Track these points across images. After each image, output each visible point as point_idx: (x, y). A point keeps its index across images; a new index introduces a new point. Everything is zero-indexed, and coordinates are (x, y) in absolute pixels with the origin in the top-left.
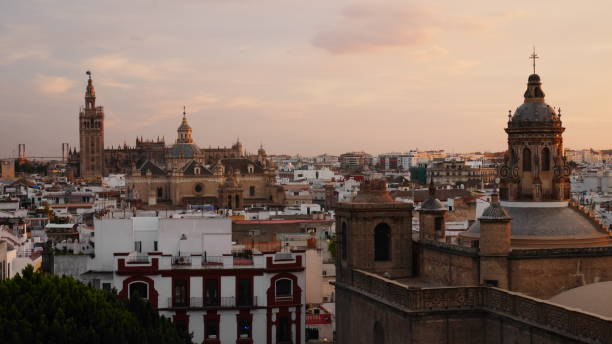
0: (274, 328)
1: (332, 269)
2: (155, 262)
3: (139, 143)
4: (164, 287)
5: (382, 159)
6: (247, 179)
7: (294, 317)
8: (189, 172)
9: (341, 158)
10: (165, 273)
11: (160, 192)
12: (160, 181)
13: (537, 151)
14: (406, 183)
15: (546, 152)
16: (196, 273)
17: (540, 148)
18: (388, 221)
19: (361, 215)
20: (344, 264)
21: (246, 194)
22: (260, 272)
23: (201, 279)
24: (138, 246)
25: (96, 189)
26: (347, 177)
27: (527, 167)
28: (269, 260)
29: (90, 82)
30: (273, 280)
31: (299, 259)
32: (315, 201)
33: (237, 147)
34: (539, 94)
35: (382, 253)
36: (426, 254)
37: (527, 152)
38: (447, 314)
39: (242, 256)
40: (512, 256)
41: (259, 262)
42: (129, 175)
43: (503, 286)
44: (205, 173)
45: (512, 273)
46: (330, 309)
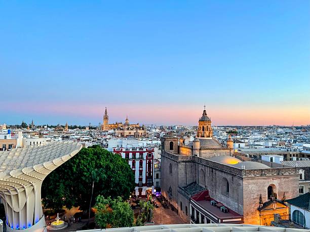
0: (147, 164)
1: (160, 151)
2: (122, 149)
3: (116, 123)
4: (123, 155)
5: (169, 127)
6: (140, 131)
7: (152, 162)
8: (128, 129)
10: (124, 152)
11: (121, 134)
12: (121, 131)
13: (205, 126)
15: (207, 127)
16: (131, 152)
18: (173, 141)
19: (166, 140)
20: (163, 150)
21: (140, 135)
22: (145, 152)
23: (131, 153)
24: (118, 146)
27: (203, 130)
28: (147, 149)
30: (147, 153)
31: (153, 149)
32: (155, 136)
33: (138, 124)
34: (206, 114)
35: (171, 148)
36: (181, 148)
37: (203, 127)
38: (186, 162)
39: (141, 149)
40: (200, 149)
41: (145, 150)
42: (115, 130)
43: (198, 156)
44: (131, 130)
45: (200, 153)
46: (160, 160)
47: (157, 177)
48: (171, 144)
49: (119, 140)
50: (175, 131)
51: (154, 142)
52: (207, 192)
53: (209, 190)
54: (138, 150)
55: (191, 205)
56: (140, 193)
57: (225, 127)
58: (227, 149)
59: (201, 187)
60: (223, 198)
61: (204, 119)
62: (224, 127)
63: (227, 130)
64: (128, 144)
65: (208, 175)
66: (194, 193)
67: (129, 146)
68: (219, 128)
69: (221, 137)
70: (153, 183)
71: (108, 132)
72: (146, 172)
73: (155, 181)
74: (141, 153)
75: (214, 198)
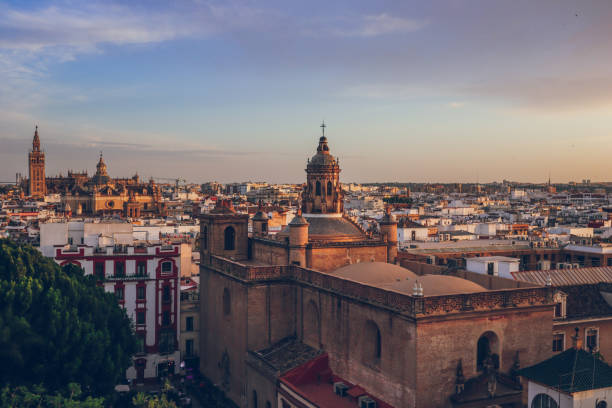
0: (160, 292)
1: (197, 255)
2: (82, 251)
3: (70, 174)
4: (88, 267)
5: (228, 186)
6: (142, 198)
7: (173, 285)
8: (104, 192)
9: (203, 186)
10: (88, 258)
11: (84, 207)
12: (84, 199)
13: (324, 183)
14: (243, 202)
15: (330, 183)
16: (110, 258)
17: (326, 181)
18: (233, 225)
19: (216, 221)
20: (206, 252)
21: (141, 208)
22: (151, 257)
24: (71, 241)
25: (39, 204)
26: (207, 198)
27: (318, 193)
28: (157, 249)
29: (36, 133)
30: (160, 262)
31: (177, 249)
32: (186, 213)
33: (135, 178)
34: (326, 148)
35: (229, 244)
36: (257, 246)
37: (318, 184)
38: (269, 282)
39: (140, 247)
40: (309, 247)
41: (151, 251)
42: (63, 195)
43: (303, 265)
44: (115, 194)
45: (308, 257)
46: (196, 280)
47: (189, 326)
48: (230, 232)
49: (73, 223)
50: (245, 198)
51: (183, 229)
52: (324, 361)
53: (330, 355)
54: (131, 251)
55: (280, 396)
56: (140, 374)
57: (382, 187)
58: (380, 244)
59: (309, 349)
60: (366, 373)
61: (321, 166)
62: (377, 185)
63: (387, 195)
64: (103, 235)
65: (329, 315)
66: (289, 366)
67: (104, 242)
68: (365, 189)
69: (369, 213)
70: (176, 342)
71: (42, 200)
72: (157, 315)
73: (182, 337)
74: (141, 262)
75: (344, 376)
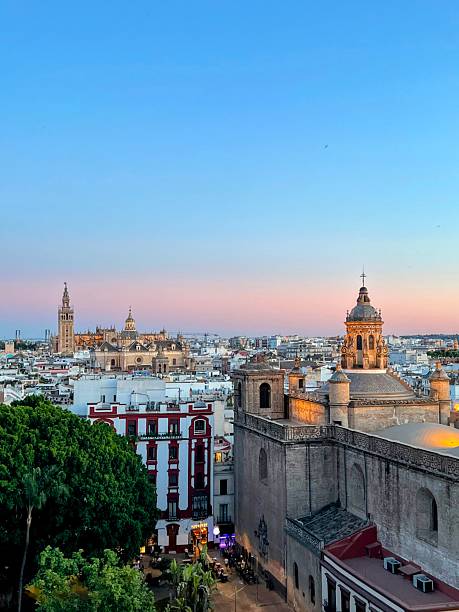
0: (193, 453)
1: (231, 413)
2: (115, 409)
3: (98, 330)
4: (120, 426)
5: (257, 340)
6: (171, 353)
7: (206, 445)
8: (133, 348)
9: (231, 340)
10: (121, 416)
11: (113, 363)
12: (114, 354)
13: (365, 336)
14: (274, 357)
15: (371, 336)
16: (143, 416)
17: (368, 335)
18: (268, 381)
19: (251, 377)
20: (240, 410)
21: (170, 364)
22: (184, 415)
23: (145, 420)
24: (103, 399)
26: (236, 353)
27: (359, 347)
28: (190, 407)
29: (66, 289)
30: (192, 420)
31: (210, 406)
32: (215, 368)
33: (163, 333)
34: (367, 300)
35: (265, 403)
36: (293, 403)
37: (359, 338)
38: (308, 443)
39: (172, 405)
40: (351, 405)
41: (184, 409)
42: (93, 351)
43: (345, 425)
44: (143, 349)
45: (350, 417)
46: (230, 439)
47: (223, 490)
48: (265, 390)
49: (106, 380)
50: (276, 352)
51: (214, 385)
52: (372, 533)
53: (379, 527)
54: (164, 409)
55: (323, 569)
56: (173, 540)
57: (424, 339)
58: (431, 402)
59: (355, 518)
60: (422, 548)
61: (362, 315)
62: (419, 337)
63: (431, 349)
64: (135, 393)
65: (377, 482)
66: (333, 537)
67: (137, 399)
68: (405, 341)
69: (412, 368)
70: (210, 507)
71: (71, 356)
72: (190, 477)
73: (216, 501)
74: (174, 420)
75: (394, 550)
